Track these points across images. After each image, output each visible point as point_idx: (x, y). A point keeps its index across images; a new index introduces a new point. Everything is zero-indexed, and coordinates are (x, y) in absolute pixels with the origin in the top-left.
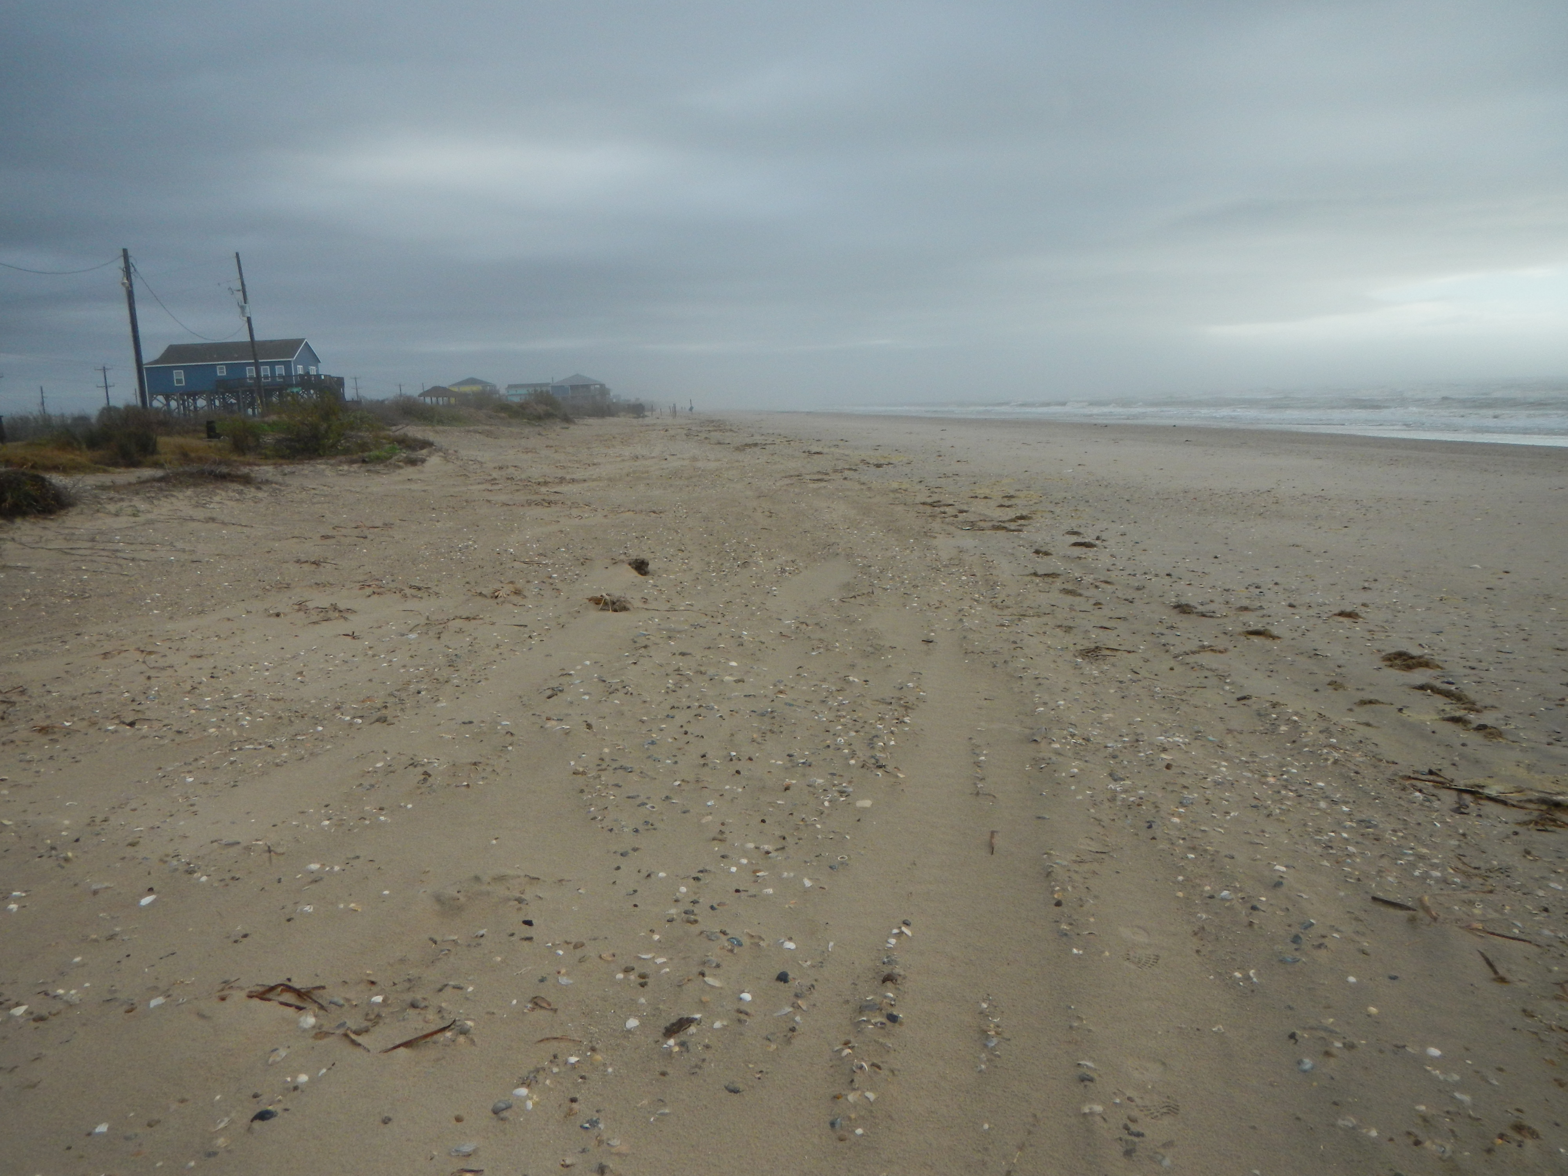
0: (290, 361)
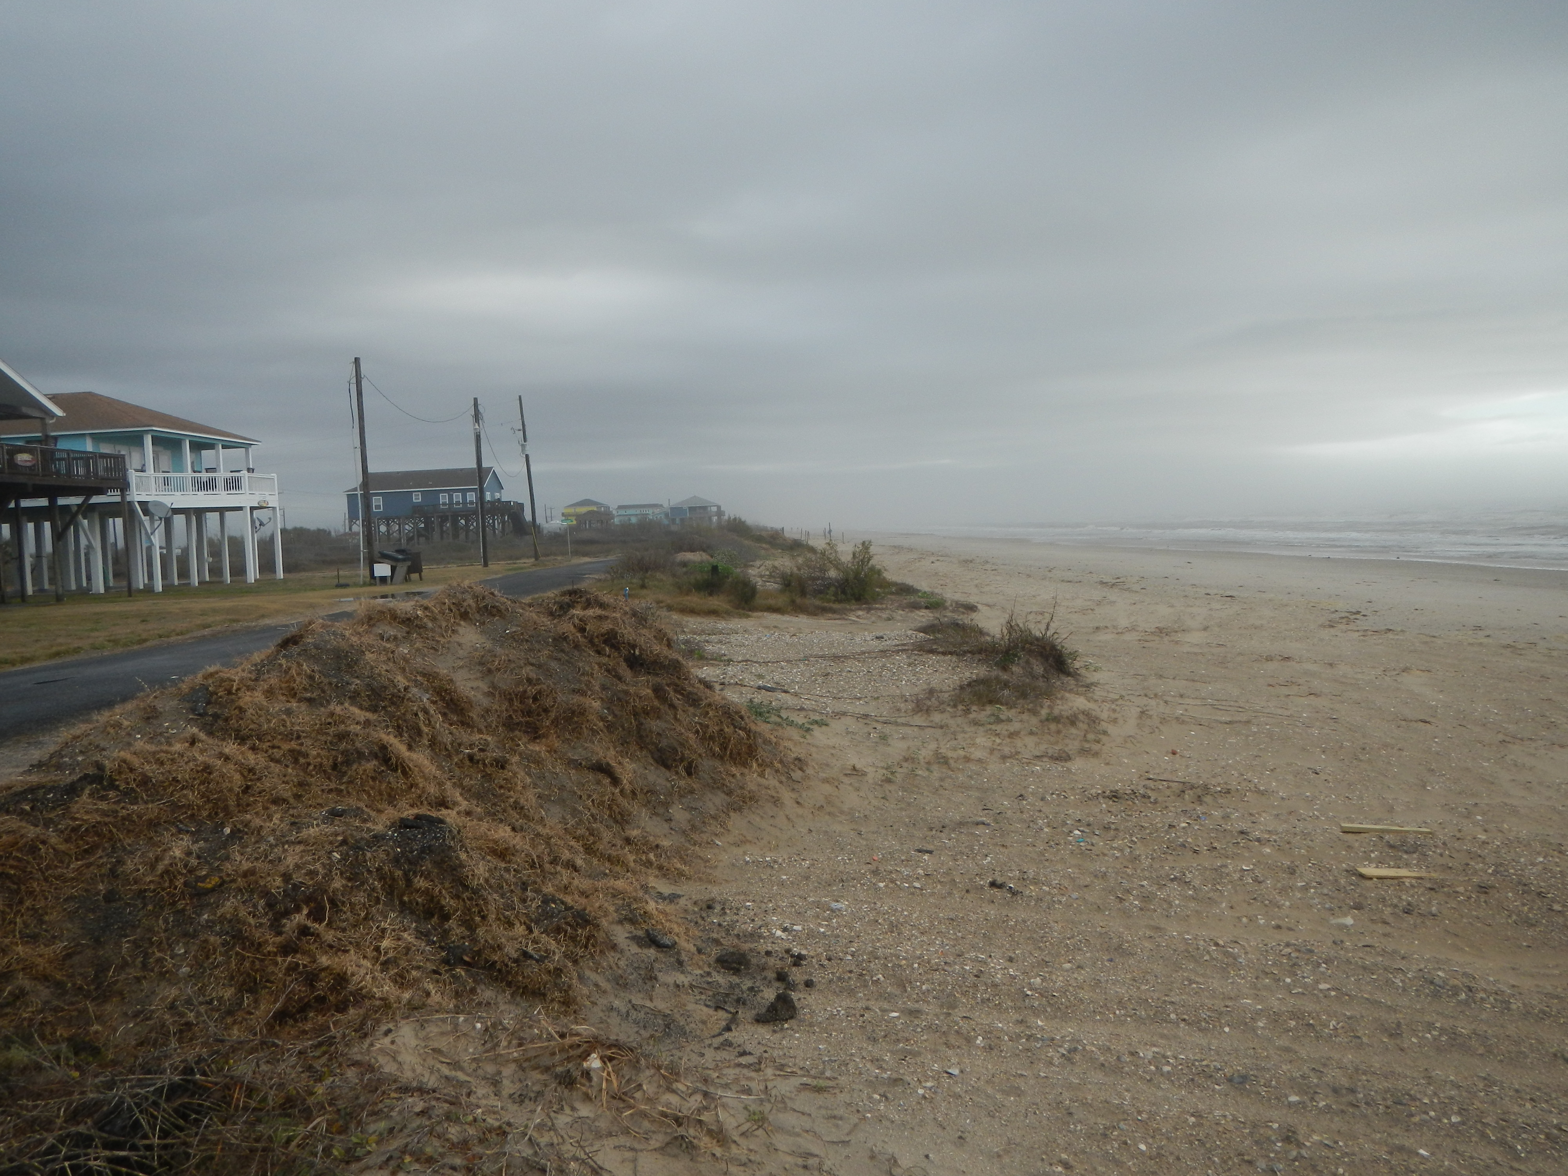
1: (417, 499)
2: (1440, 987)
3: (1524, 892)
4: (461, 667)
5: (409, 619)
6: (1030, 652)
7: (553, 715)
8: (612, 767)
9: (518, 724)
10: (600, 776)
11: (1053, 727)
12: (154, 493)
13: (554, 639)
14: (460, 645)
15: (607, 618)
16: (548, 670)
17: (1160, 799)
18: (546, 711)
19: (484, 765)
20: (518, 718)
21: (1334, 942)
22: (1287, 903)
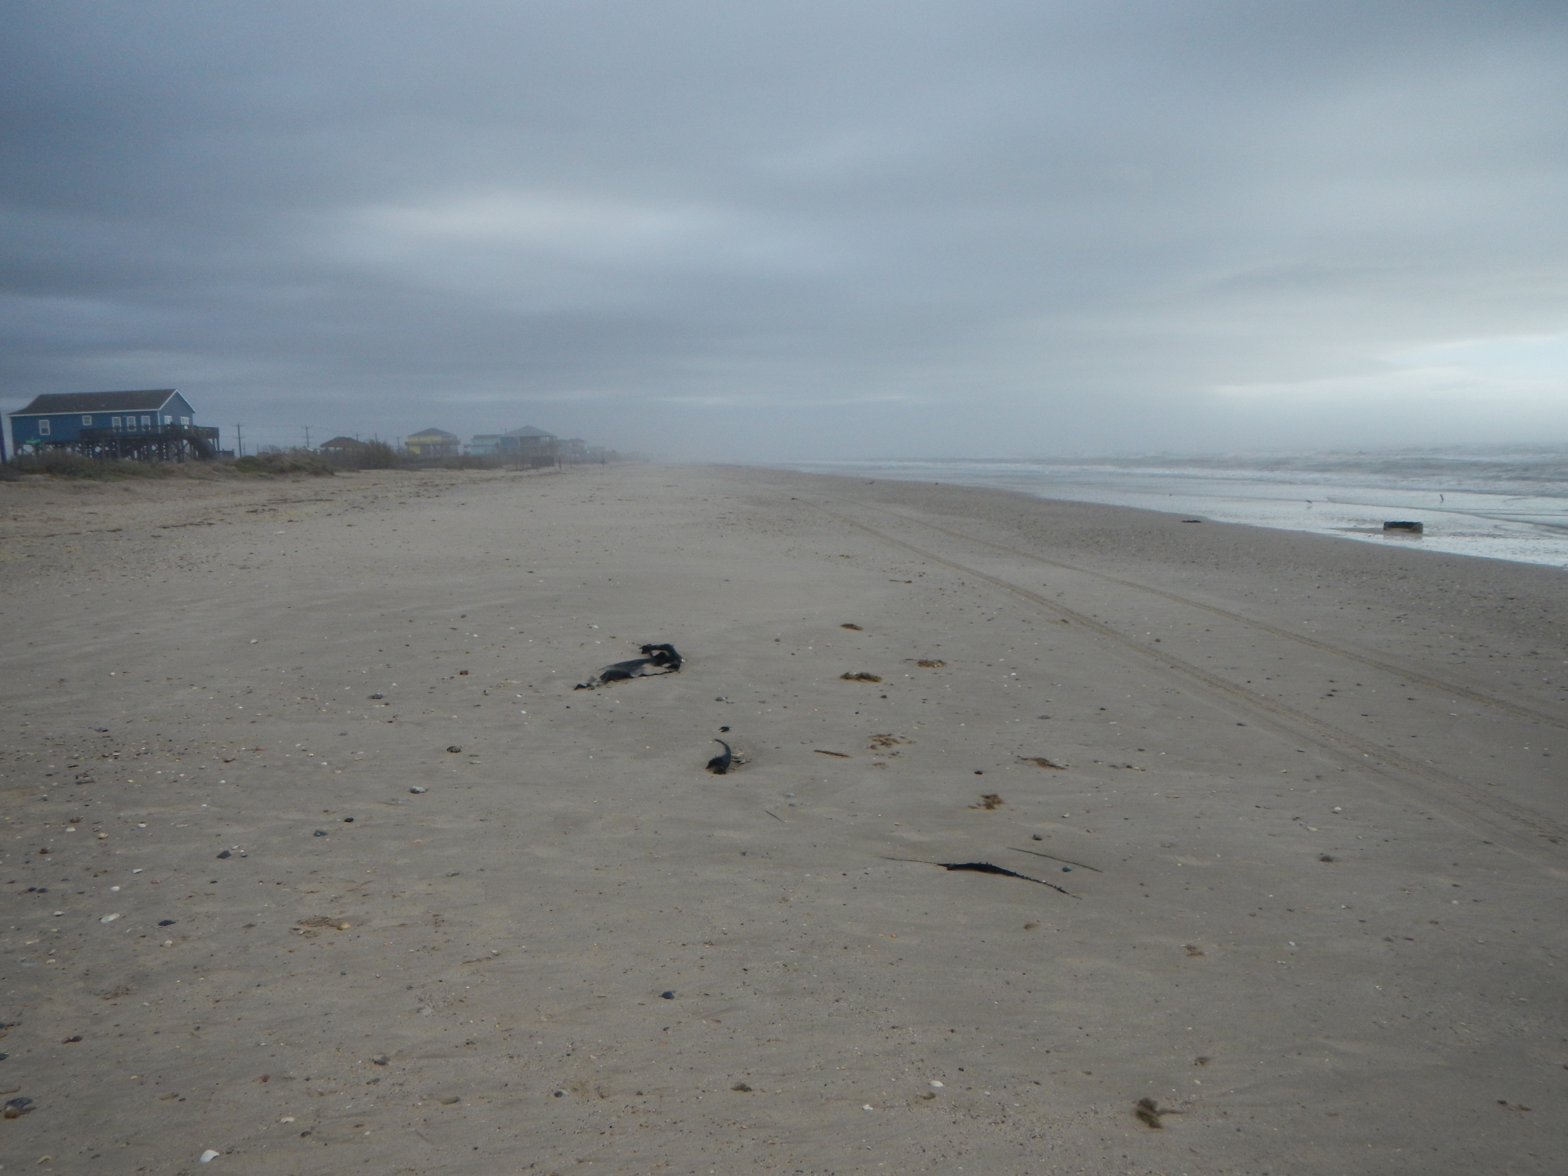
0: (156, 412)
1: (87, 422)
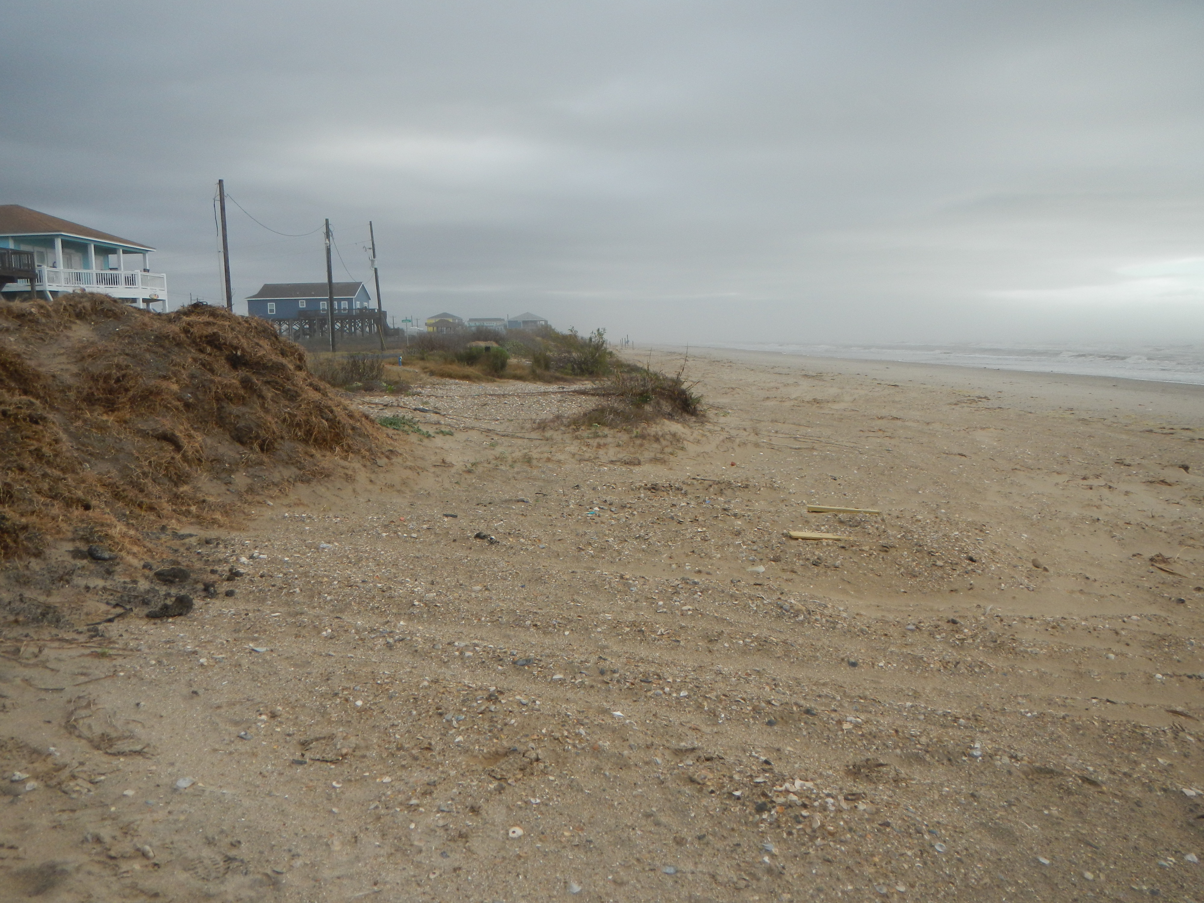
0: (352, 299)
1: (302, 305)
2: (786, 610)
3: (918, 551)
4: (62, 354)
5: (23, 315)
6: (661, 395)
7: (131, 393)
8: (177, 437)
9: (98, 400)
10: (164, 444)
11: (638, 442)
12: (63, 284)
13: (156, 337)
14: (68, 337)
15: (214, 324)
16: (140, 360)
17: (689, 491)
18: (127, 390)
19: (16, 419)
20: (99, 395)
21: (732, 581)
22: (719, 556)
